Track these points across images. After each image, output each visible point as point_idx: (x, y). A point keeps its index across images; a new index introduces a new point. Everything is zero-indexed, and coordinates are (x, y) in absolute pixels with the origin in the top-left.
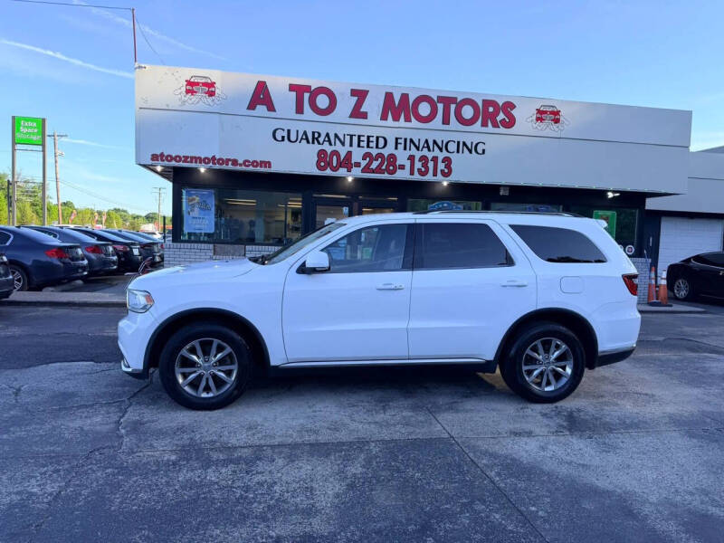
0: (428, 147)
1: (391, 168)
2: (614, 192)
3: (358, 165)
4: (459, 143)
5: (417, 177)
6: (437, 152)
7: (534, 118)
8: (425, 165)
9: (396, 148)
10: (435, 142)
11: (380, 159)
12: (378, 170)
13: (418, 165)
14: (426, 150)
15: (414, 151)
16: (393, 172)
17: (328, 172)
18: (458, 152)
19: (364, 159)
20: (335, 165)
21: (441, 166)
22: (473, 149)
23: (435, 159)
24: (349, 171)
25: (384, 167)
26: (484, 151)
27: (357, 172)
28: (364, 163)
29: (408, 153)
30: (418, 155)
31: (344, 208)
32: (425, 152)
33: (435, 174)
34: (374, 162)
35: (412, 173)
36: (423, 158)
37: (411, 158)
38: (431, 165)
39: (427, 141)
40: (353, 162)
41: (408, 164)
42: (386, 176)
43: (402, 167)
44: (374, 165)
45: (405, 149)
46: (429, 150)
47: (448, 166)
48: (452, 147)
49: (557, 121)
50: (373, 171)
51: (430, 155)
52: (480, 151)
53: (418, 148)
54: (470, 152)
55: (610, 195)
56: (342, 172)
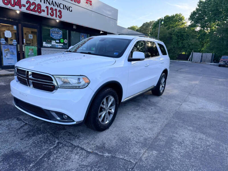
0: (53, 4)
1: (39, 10)
2: (102, 31)
3: (24, 6)
4: (64, 5)
5: (49, 16)
6: (56, 8)
7: (85, 2)
8: (52, 12)
9: (41, 1)
10: (55, 3)
11: (34, 5)
12: (33, 10)
13: (50, 11)
14: (52, 5)
15: (48, 5)
16: (40, 12)
17: (9, 6)
18: (64, 9)
19: (27, 3)
20: (13, 3)
21: (58, 14)
22: (68, 9)
23: (56, 10)
24: (20, 8)
25: (36, 9)
26: (72, 10)
27: (24, 9)
28: (27, 6)
29: (45, 5)
30: (50, 7)
31: (14, 26)
32: (52, 6)
33: (56, 17)
34: (32, 6)
35: (48, 15)
36: (51, 9)
37: (47, 7)
38: (54, 12)
39: (52, 1)
40: (22, 4)
41: (46, 10)
42: (37, 14)
43: (44, 11)
44: (32, 7)
45: (44, 3)
46: (54, 6)
47: (61, 14)
48: (62, 6)
49: (91, 5)
50: (31, 10)
51: (54, 8)
52: (71, 11)
53: (49, 4)
54: (67, 10)
55: (101, 32)
56: (17, 7)
